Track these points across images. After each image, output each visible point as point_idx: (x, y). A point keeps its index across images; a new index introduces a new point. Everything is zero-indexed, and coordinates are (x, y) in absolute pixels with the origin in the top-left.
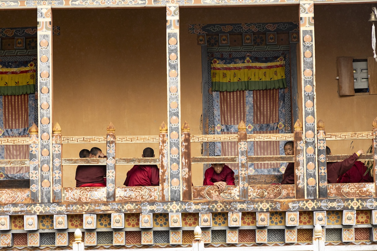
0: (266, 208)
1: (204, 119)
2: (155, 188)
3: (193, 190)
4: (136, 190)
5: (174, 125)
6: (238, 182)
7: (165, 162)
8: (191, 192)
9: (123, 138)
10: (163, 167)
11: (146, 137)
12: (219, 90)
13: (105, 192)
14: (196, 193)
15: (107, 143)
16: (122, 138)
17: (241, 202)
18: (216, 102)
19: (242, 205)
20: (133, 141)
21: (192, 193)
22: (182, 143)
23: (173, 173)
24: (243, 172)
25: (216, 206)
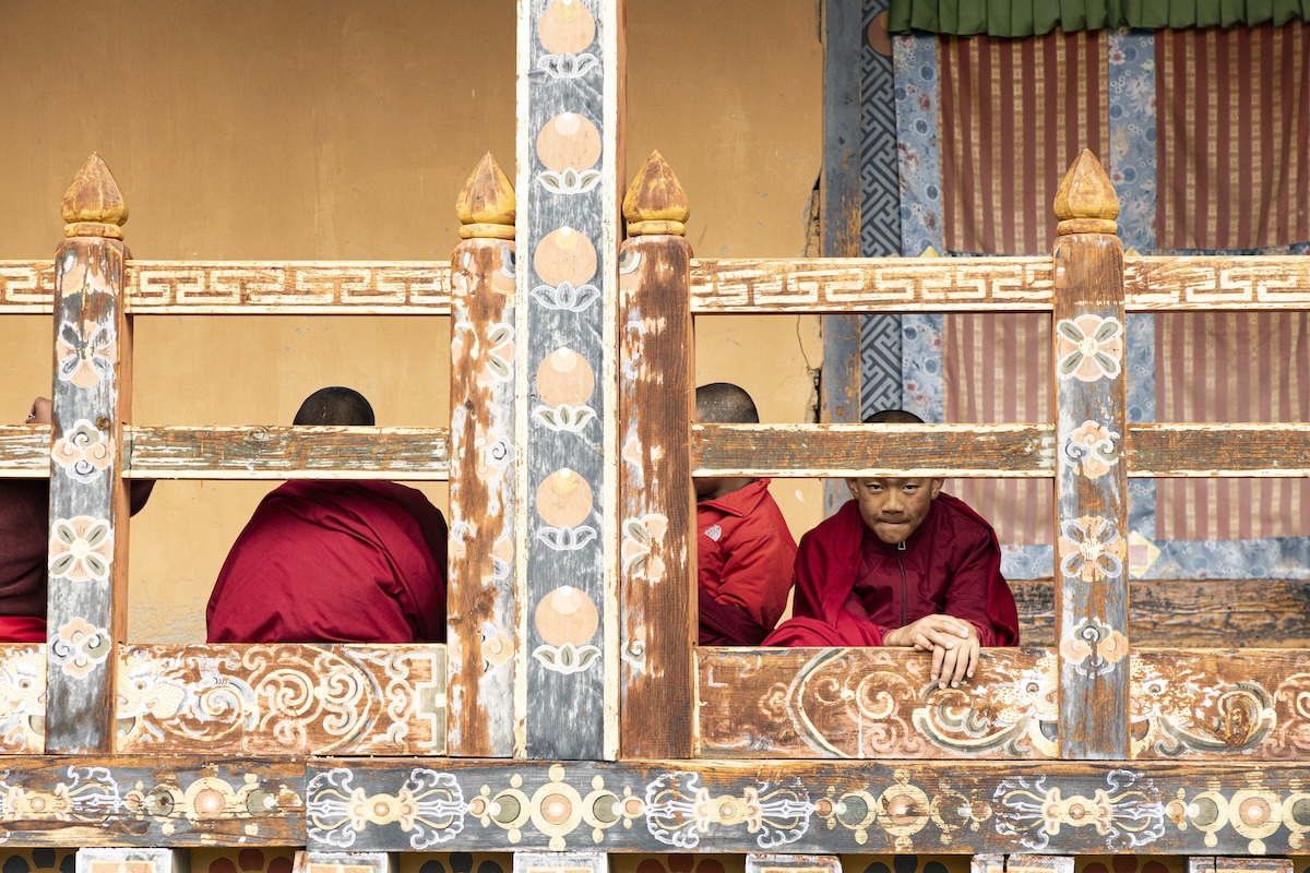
0: (1270, 829)
1: (831, 210)
2: (411, 656)
3: (704, 680)
4: (269, 670)
5: (561, 179)
6: (1054, 624)
7: (491, 461)
8: (688, 691)
9: (179, 274)
10: (473, 496)
11: (352, 273)
12: (933, 29)
13: (38, 687)
14: (726, 704)
15: (57, 316)
16: (172, 275)
17: (1066, 781)
18: (917, 106)
19: (1079, 799)
20: (254, 298)
21: (698, 704)
22: (622, 318)
23: (547, 542)
24: (1093, 549)
25: (874, 805)
